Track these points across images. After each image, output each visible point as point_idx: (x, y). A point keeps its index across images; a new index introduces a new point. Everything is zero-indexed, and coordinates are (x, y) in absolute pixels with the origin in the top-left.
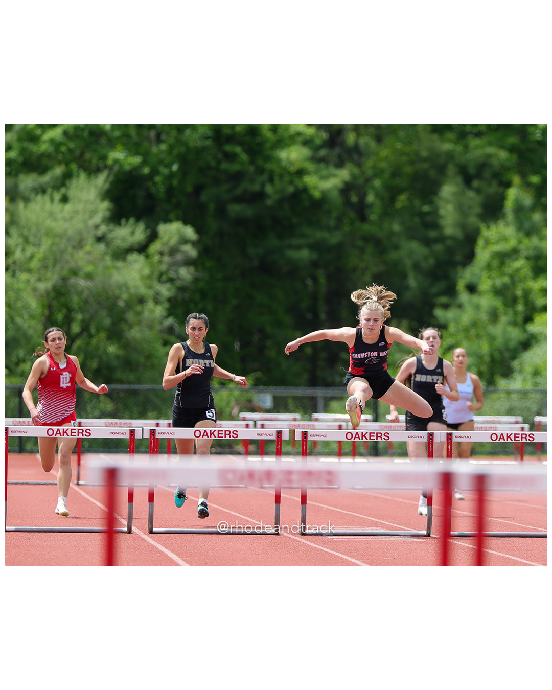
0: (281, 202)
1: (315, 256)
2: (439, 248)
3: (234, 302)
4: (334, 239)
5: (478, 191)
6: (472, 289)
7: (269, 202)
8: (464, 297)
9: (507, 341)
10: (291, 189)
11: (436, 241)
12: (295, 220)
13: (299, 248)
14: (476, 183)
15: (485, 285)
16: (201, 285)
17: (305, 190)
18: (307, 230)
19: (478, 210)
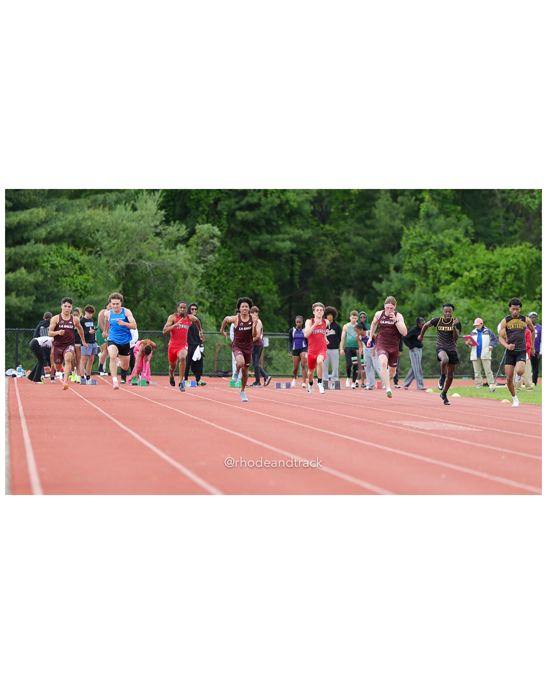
0: (272, 209)
1: (294, 246)
2: (377, 240)
3: (240, 276)
4: (307, 234)
5: (402, 204)
6: (398, 269)
7: (263, 210)
8: (393, 274)
9: (422, 302)
10: (278, 201)
11: (374, 237)
12: (281, 223)
13: (283, 240)
14: (400, 199)
15: (407, 267)
16: (219, 264)
17: (287, 201)
18: (288, 229)
19: (403, 217)
